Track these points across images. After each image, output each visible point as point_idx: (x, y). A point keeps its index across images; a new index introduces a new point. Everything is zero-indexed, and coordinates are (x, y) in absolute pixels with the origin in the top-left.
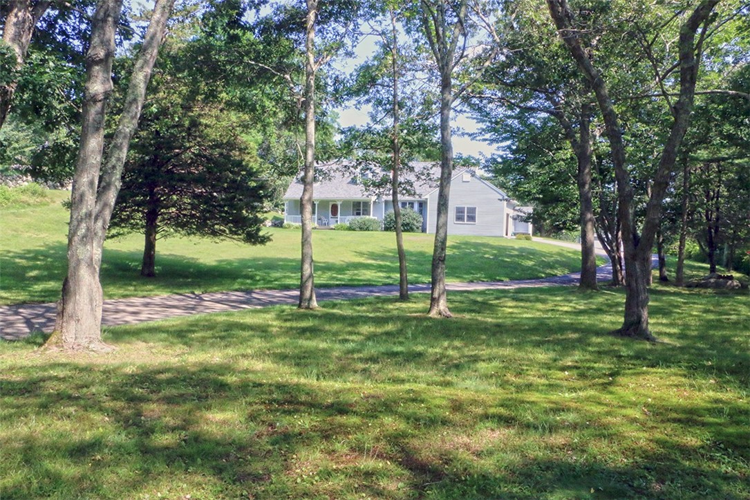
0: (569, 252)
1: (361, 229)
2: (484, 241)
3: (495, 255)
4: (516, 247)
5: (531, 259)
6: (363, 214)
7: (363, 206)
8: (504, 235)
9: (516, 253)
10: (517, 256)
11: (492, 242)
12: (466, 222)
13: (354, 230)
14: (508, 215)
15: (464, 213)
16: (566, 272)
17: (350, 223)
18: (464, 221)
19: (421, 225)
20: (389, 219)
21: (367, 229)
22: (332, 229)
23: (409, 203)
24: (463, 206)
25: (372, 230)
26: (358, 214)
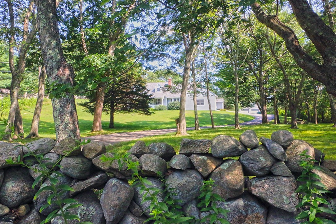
0: (241, 115)
4: (222, 114)
5: (229, 118)
6: (159, 104)
7: (159, 101)
12: (200, 105)
15: (199, 102)
16: (243, 122)
17: (155, 108)
20: (170, 106)
23: (177, 99)
24: (199, 99)
25: (164, 110)
26: (157, 104)
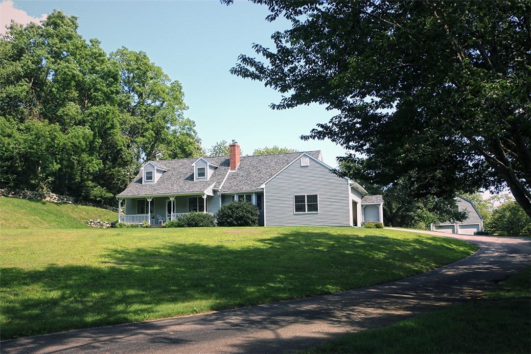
1: (190, 225)
2: (325, 231)
3: (333, 246)
5: (380, 250)
6: (195, 210)
8: (351, 224)
9: (361, 243)
10: (363, 247)
11: (334, 232)
12: (306, 213)
13: (182, 226)
14: (355, 204)
17: (178, 220)
18: (305, 211)
19: (257, 218)
20: (222, 214)
21: (196, 225)
22: (164, 227)
24: (303, 194)
25: (202, 226)
